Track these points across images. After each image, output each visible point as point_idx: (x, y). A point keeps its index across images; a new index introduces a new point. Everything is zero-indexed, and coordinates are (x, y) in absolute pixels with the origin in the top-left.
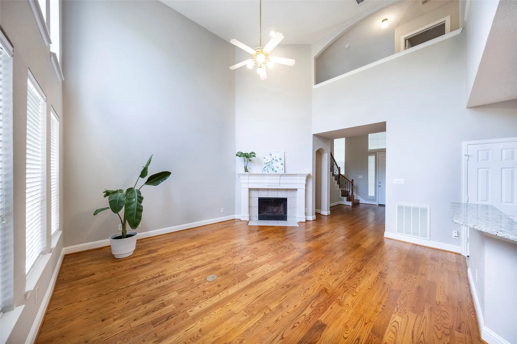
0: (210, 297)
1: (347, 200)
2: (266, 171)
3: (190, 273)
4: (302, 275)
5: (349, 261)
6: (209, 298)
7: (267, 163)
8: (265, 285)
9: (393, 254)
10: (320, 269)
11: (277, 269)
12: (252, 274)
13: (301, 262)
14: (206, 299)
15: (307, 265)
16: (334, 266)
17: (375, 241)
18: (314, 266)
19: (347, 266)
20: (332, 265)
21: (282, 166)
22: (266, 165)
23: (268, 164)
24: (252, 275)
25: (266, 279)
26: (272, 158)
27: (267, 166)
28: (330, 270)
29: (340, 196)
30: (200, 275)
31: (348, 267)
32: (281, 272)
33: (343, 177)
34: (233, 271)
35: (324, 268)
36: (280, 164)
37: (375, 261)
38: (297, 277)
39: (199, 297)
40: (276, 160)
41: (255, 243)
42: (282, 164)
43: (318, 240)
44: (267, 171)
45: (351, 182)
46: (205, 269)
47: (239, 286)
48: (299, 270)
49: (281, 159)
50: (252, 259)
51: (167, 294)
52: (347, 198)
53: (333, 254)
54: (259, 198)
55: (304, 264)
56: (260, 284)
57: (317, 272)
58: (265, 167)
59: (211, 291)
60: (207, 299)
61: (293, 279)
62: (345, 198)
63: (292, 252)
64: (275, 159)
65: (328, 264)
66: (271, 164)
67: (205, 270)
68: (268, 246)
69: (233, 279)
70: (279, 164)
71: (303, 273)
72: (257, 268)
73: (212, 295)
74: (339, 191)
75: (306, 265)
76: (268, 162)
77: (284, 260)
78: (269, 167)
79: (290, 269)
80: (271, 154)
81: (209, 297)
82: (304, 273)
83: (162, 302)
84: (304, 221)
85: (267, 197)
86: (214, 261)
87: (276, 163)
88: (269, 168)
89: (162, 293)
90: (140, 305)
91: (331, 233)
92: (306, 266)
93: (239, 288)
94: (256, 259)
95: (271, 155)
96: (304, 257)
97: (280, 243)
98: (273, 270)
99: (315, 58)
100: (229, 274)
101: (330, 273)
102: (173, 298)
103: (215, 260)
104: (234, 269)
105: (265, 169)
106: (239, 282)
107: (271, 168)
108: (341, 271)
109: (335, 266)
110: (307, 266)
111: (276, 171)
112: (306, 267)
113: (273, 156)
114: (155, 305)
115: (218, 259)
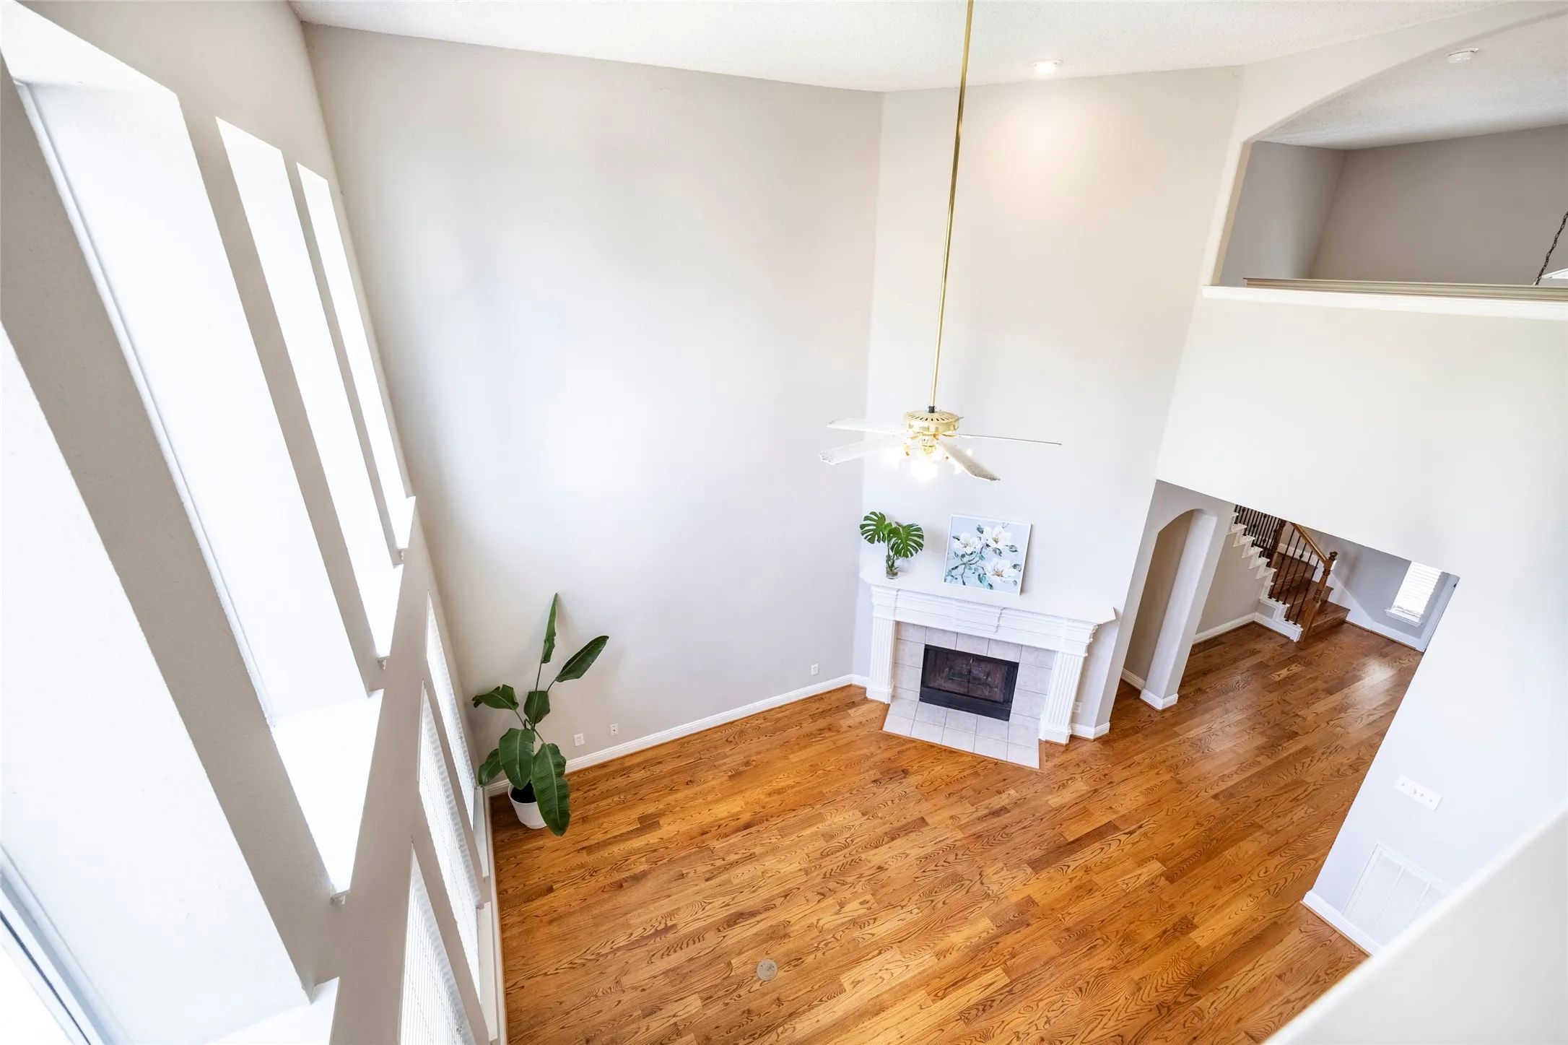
0: (760, 1035)
1: (1288, 618)
2: (956, 579)
3: (724, 937)
4: (968, 1021)
5: (1116, 999)
6: (756, 1036)
7: (963, 556)
8: (875, 1031)
9: (1274, 1004)
10: (1022, 1012)
11: (914, 977)
12: (853, 982)
13: (984, 967)
14: (751, 1040)
15: (993, 983)
16: (1065, 1007)
17: (1255, 920)
18: (1010, 992)
19: (1101, 1017)
20: (1061, 1003)
21: (1015, 571)
22: (958, 562)
23: (966, 559)
24: (852, 986)
25: (882, 1010)
26: (983, 541)
27: (964, 566)
28: (1048, 1022)
29: (1264, 597)
30: (745, 949)
31: (1100, 1026)
32: (921, 994)
33: (1296, 532)
34: (813, 956)
35: (1035, 1008)
36: (1009, 564)
37: (1196, 1020)
38: (955, 1023)
39: (740, 1027)
40: (998, 551)
41: (886, 839)
42: (1015, 566)
43: (1069, 867)
44: (960, 580)
45: (1323, 561)
46: (754, 930)
47: (820, 1018)
48: (967, 998)
49: (1014, 550)
50: (865, 915)
51: (682, 999)
52: (1290, 610)
53: (1085, 950)
54: (926, 645)
55: (986, 979)
56: (866, 1023)
57: (1009, 1019)
58: (956, 567)
59: (764, 1013)
60: (754, 1039)
61: (943, 1030)
62: (1281, 608)
63: (972, 912)
64: (993, 545)
65: (1053, 993)
66: (977, 559)
67: (756, 934)
68: (915, 863)
69: (809, 989)
70: (1004, 564)
71: (974, 1012)
72: (870, 959)
73: (764, 1029)
74: (1264, 578)
75: (990, 982)
76: (969, 552)
77: (941, 946)
78: (970, 569)
79: (946, 989)
80: (982, 527)
81: (756, 1033)
82: (977, 1015)
83: (675, 1020)
84: (1064, 740)
85: (954, 649)
86: (778, 902)
87: (996, 559)
88: (968, 573)
89: (672, 994)
90: (639, 1018)
91: (1126, 834)
92: (990, 985)
93: (819, 1025)
94: (875, 919)
95: (982, 532)
96: (998, 943)
97: (951, 858)
98: (905, 978)
99: (1245, 144)
100: (804, 965)
101: (1043, 1033)
102: (693, 1015)
103: (779, 896)
104: (817, 949)
105: (954, 573)
106: (821, 1000)
107: (974, 573)
108: (1074, 1036)
109: (1068, 1010)
110: (992, 986)
111: (991, 586)
112: (990, 988)
113: (988, 535)
114: (664, 1026)
115: (786, 896)
